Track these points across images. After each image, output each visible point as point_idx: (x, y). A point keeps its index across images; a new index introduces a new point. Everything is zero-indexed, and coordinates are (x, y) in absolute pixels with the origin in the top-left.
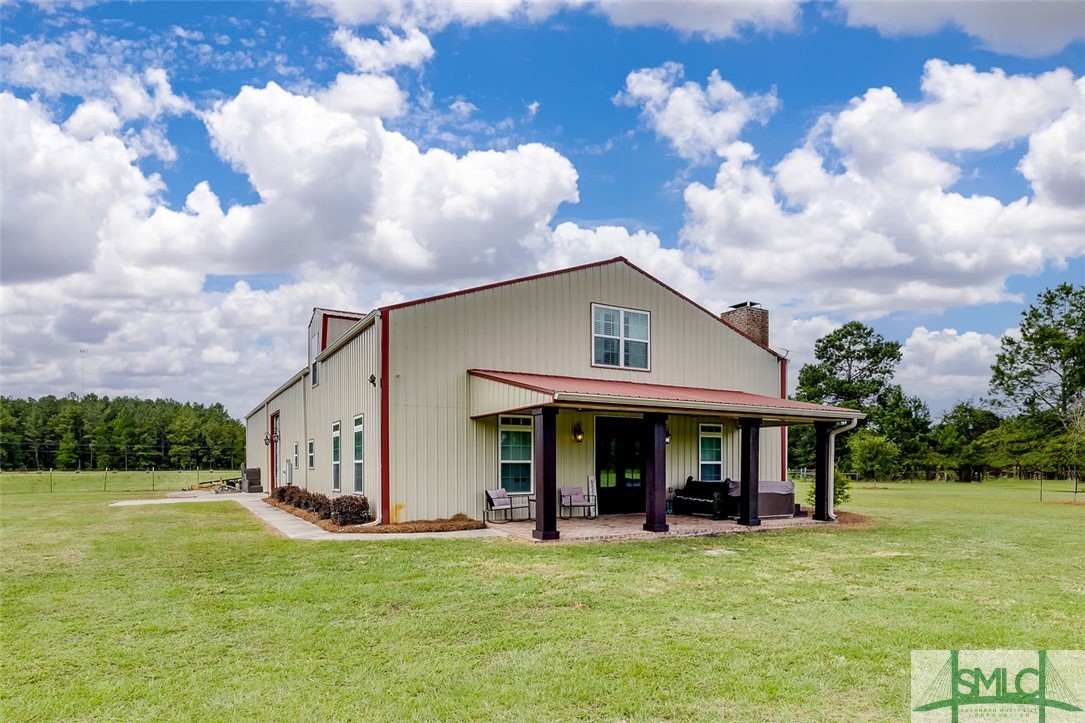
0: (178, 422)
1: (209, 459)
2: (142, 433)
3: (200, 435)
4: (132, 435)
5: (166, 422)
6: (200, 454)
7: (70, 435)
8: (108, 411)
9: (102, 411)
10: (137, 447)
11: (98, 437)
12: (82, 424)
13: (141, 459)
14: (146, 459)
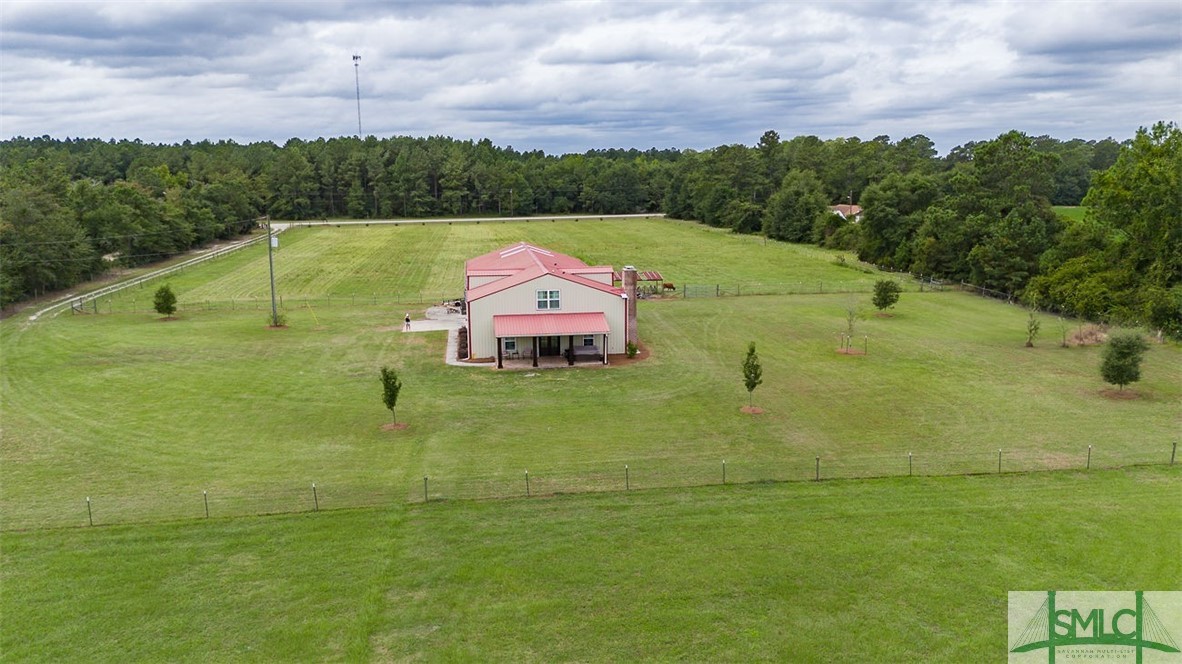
0: (449, 166)
1: (478, 203)
2: (418, 179)
3: (469, 178)
4: (408, 180)
5: (437, 164)
6: (470, 198)
7: (357, 183)
8: (387, 155)
9: (382, 156)
10: (413, 193)
11: (380, 184)
12: (367, 171)
13: (418, 205)
14: (422, 204)
